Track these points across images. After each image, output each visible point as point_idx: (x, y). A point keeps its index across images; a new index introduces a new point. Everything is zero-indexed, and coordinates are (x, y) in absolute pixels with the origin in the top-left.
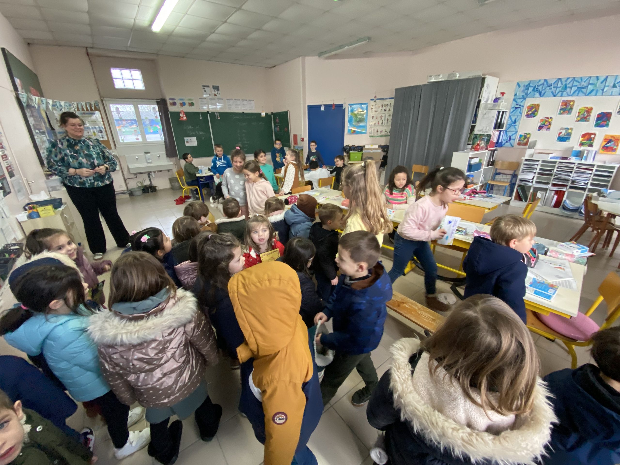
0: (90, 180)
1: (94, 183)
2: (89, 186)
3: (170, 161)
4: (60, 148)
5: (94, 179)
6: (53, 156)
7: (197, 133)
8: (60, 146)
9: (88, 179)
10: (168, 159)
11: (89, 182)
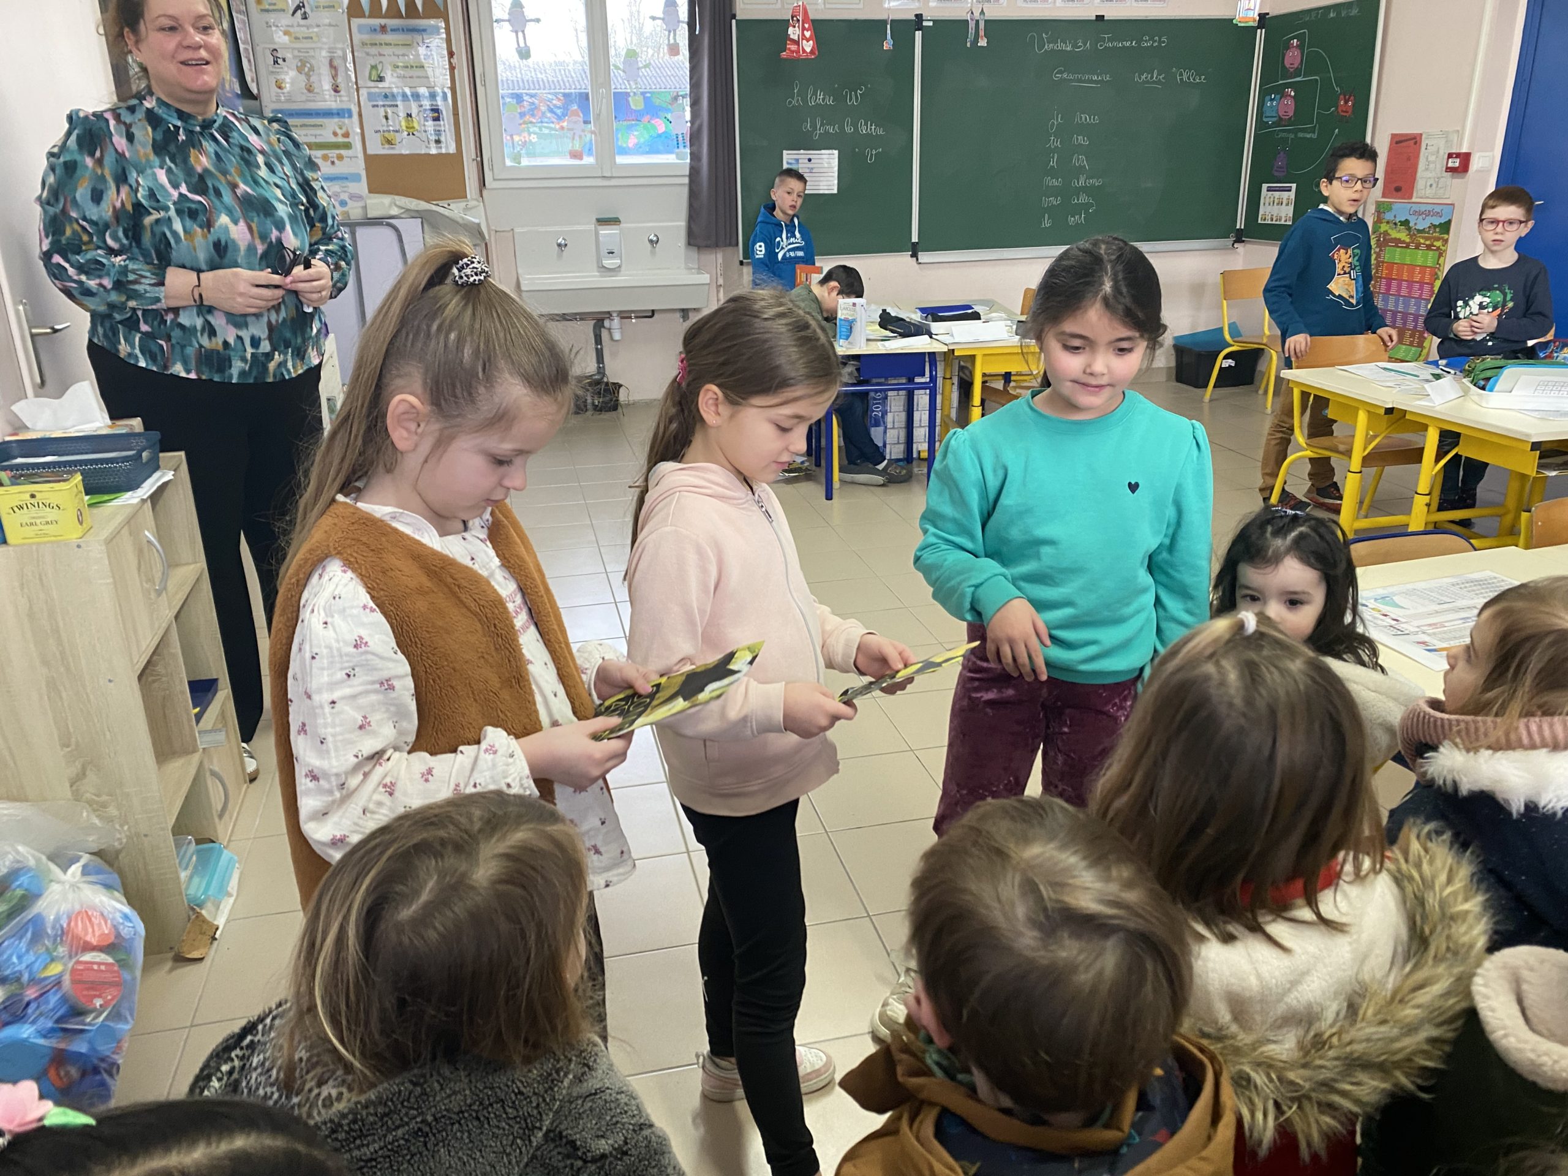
0: (255, 342)
1: (269, 356)
2: (242, 374)
3: (700, 270)
4: (121, 155)
5: (270, 338)
6: (82, 193)
7: (849, 130)
8: (120, 141)
9: (246, 335)
10: (694, 253)
11: (250, 350)
